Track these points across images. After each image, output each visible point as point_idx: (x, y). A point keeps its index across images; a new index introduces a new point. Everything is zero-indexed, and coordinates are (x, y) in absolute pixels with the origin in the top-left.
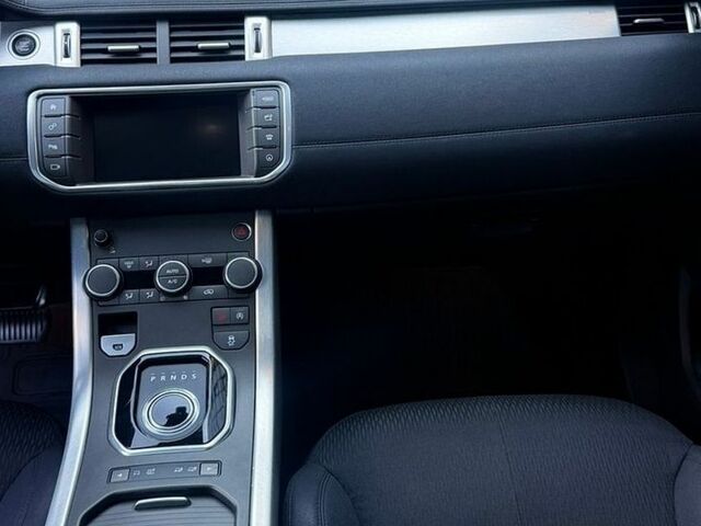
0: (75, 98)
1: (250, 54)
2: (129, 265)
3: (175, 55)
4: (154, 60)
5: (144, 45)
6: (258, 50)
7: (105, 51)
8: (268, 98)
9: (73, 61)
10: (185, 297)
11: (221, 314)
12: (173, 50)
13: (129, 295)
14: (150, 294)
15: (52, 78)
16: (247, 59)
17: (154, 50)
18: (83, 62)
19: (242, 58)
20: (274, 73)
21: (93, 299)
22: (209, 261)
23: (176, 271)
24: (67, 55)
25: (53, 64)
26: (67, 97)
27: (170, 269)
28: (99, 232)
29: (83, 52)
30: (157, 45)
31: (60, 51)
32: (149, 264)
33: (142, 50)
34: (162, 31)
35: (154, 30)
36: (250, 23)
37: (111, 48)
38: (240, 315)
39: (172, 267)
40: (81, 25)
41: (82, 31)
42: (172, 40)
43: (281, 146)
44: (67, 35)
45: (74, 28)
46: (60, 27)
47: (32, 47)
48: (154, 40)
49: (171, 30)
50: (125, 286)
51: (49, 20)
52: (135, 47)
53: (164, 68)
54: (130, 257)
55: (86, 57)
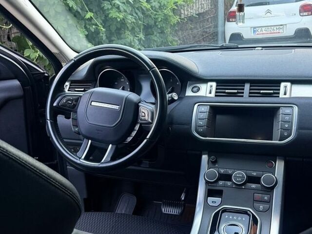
0: (212, 107)
2: (222, 171)
4: (243, 96)
5: (239, 91)
6: (285, 94)
7: (225, 92)
9: (213, 95)
10: (243, 187)
11: (258, 196)
12: (250, 93)
13: (221, 183)
14: (229, 183)
15: (205, 100)
17: (243, 93)
18: (216, 96)
19: (279, 97)
21: (207, 183)
22: (255, 174)
23: (241, 176)
24: (210, 93)
25: (205, 95)
26: (208, 106)
27: (239, 175)
28: (212, 157)
29: (216, 92)
30: (245, 91)
31: (208, 91)
32: (230, 172)
33: (238, 93)
34: (247, 87)
35: (244, 86)
36: (283, 85)
37: (227, 91)
38: (266, 198)
39: (239, 174)
40: (217, 83)
41: (217, 86)
42: (250, 89)
43: (291, 130)
44: (211, 86)
45: (214, 84)
46: (210, 84)
47: (199, 90)
48: (243, 89)
49: (250, 86)
50: (220, 179)
51: (205, 81)
52: (236, 91)
53: (246, 99)
54: (223, 168)
55: (217, 94)
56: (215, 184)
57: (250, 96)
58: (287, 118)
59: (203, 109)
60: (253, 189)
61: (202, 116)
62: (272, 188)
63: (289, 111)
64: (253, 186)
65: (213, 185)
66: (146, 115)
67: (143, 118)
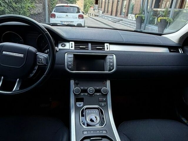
2: (82, 88)
4: (88, 49)
5: (87, 47)
6: (107, 49)
7: (79, 47)
9: (73, 48)
10: (93, 95)
11: (101, 99)
12: (92, 48)
13: (82, 94)
14: (86, 94)
15: (70, 51)
17: (88, 48)
18: (75, 49)
19: (105, 50)
21: (75, 95)
22: (98, 88)
23: (92, 90)
25: (69, 48)
28: (76, 81)
29: (75, 47)
32: (86, 88)
33: (86, 48)
34: (90, 45)
35: (88, 44)
36: (106, 44)
38: (104, 99)
40: (75, 42)
41: (75, 44)
42: (91, 46)
44: (72, 44)
45: (73, 43)
46: (71, 43)
47: (65, 46)
48: (88, 46)
49: (91, 45)
50: (82, 92)
51: (68, 41)
52: (85, 47)
53: (90, 51)
54: (82, 87)
55: (75, 48)
56: (79, 95)
57: (92, 50)
58: (111, 60)
59: (70, 56)
60: (98, 95)
61: (70, 59)
62: (107, 94)
63: (111, 57)
64: (98, 94)
66: (43, 60)
67: (40, 62)
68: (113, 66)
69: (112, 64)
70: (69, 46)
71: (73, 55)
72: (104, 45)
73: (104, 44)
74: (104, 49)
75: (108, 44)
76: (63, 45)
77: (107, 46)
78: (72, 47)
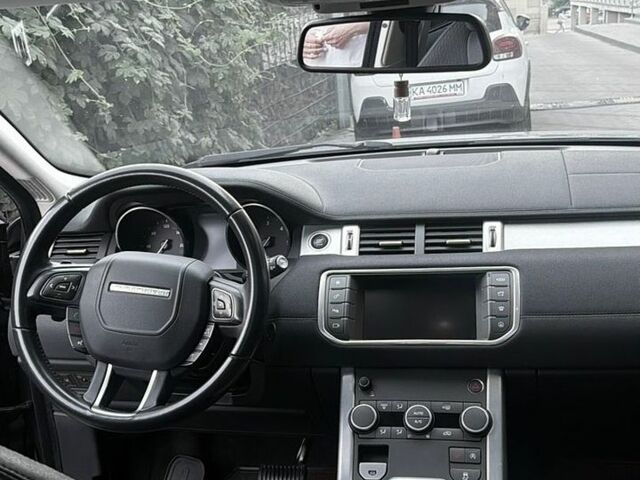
0: (354, 277)
1: (486, 247)
2: (384, 406)
3: (427, 248)
4: (412, 252)
5: (406, 242)
6: (493, 245)
7: (377, 246)
8: (501, 279)
9: (355, 252)
10: (428, 436)
11: (457, 453)
12: (427, 245)
13: (383, 431)
14: (399, 431)
15: (339, 263)
16: (484, 251)
17: (413, 245)
18: (361, 253)
19: (481, 250)
20: (505, 261)
21: (355, 432)
22: (448, 408)
23: (422, 413)
25: (338, 253)
27: (417, 412)
28: (363, 379)
29: (361, 246)
30: (416, 241)
31: (345, 246)
32: (400, 407)
33: (404, 245)
34: (420, 232)
35: (414, 231)
36: (487, 226)
37: (381, 243)
38: (473, 456)
39: (418, 410)
40: (361, 227)
41: (361, 232)
42: (427, 238)
43: (511, 316)
44: (350, 234)
45: (356, 230)
46: (346, 229)
47: (325, 243)
48: (413, 238)
49: (426, 231)
50: (380, 423)
51: (338, 224)
52: (399, 242)
53: (419, 257)
54: (385, 400)
55: (363, 249)
56: (371, 435)
57: (427, 252)
58: (501, 293)
59: (338, 283)
60: (447, 439)
61: (336, 296)
62: (484, 435)
63: (503, 280)
64: (447, 432)
65: (367, 436)
66: (228, 306)
67: (221, 312)
68: (507, 317)
69: (501, 309)
70: (342, 243)
71: (348, 277)
72: (481, 230)
73: (482, 224)
74: (481, 244)
75: (498, 225)
76: (319, 242)
77: (493, 231)
78: (349, 248)
